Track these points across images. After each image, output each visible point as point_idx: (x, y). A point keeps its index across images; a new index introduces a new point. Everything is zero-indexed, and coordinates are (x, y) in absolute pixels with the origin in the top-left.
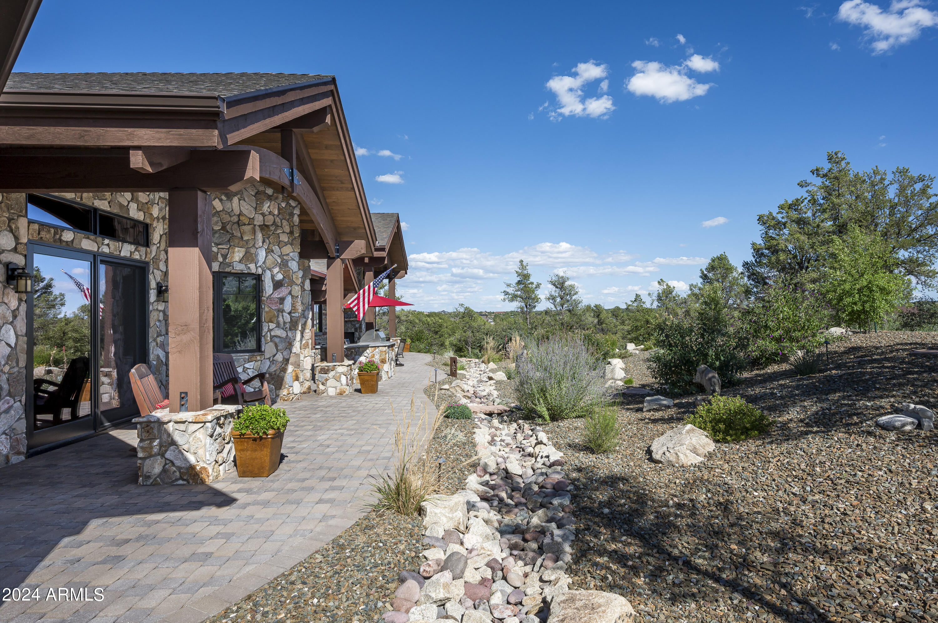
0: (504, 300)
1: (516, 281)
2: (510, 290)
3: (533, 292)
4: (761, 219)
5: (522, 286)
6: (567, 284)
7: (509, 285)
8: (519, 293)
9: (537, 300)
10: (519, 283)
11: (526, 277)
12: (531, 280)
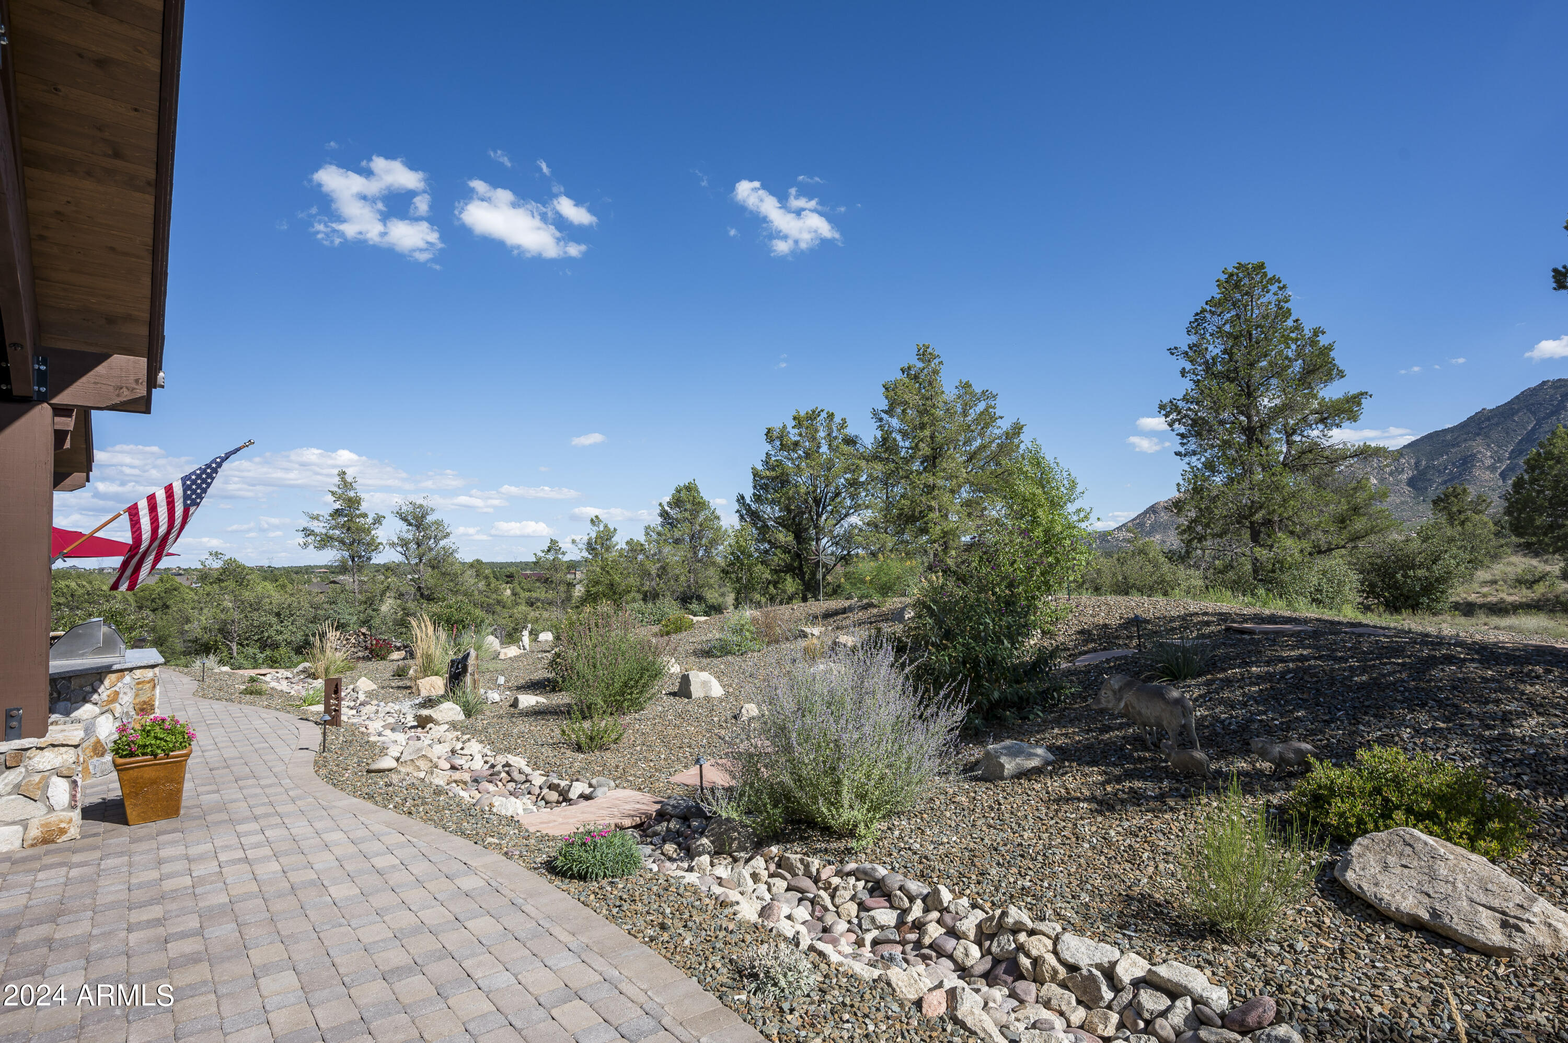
0: (306, 545)
1: (330, 511)
2: (319, 527)
3: (368, 531)
4: (769, 435)
5: (343, 520)
6: (430, 518)
7: (316, 518)
8: (337, 532)
9: (374, 546)
10: (337, 513)
11: (354, 503)
12: (364, 507)
